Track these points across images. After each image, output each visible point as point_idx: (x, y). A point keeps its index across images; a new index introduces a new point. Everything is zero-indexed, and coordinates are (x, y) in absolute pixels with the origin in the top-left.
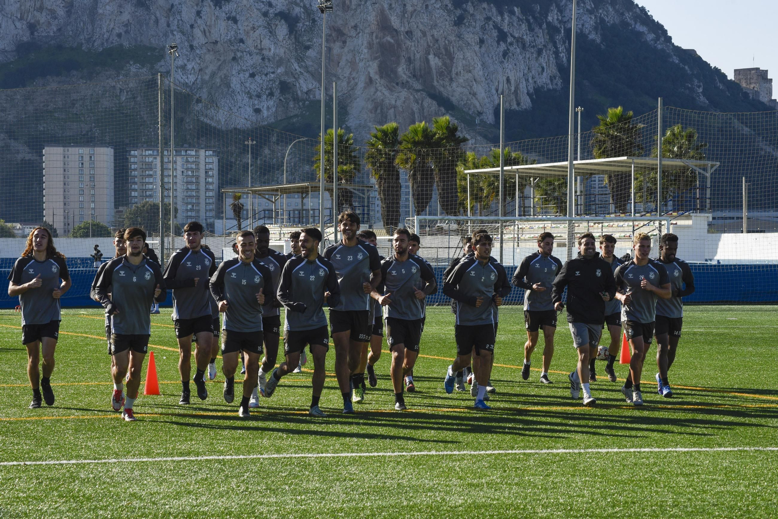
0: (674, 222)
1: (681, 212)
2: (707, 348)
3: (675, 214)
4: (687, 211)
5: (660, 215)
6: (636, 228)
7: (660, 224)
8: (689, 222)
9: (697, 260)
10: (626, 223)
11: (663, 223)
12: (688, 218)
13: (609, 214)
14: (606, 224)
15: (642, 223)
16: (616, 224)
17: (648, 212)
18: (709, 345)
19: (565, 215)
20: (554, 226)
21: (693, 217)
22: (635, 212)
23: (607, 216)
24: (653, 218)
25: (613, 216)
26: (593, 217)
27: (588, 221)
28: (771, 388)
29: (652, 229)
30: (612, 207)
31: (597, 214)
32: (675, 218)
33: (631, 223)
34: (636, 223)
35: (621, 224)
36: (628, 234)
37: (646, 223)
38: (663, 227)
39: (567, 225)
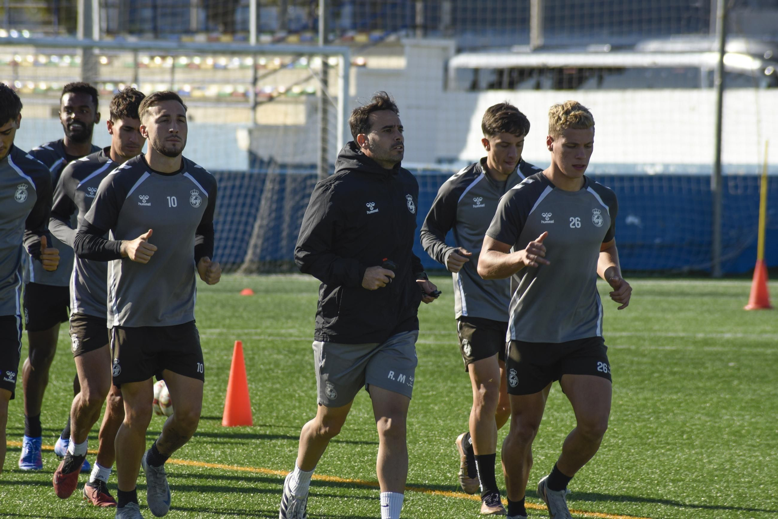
0: (360, 60)
1: (377, 34)
2: (442, 386)
3: (361, 38)
4: (395, 29)
5: (326, 41)
6: (261, 72)
7: (326, 65)
8: (397, 62)
9: (419, 160)
10: (236, 61)
11: (332, 61)
12: (396, 50)
13: (189, 32)
14: (183, 60)
15: (277, 62)
16: (210, 61)
17: (291, 32)
18: (446, 379)
19: (72, 30)
20: (43, 59)
21: (407, 49)
22: (260, 30)
23: (186, 39)
24: (306, 48)
25: (201, 38)
26: (148, 40)
27: (135, 50)
28: (603, 490)
29: (304, 75)
30: (196, 16)
31: (156, 32)
32: (362, 49)
33: (249, 61)
34: (262, 61)
35: (222, 61)
36: (241, 89)
37: (288, 60)
38: (332, 72)
39: (78, 60)
